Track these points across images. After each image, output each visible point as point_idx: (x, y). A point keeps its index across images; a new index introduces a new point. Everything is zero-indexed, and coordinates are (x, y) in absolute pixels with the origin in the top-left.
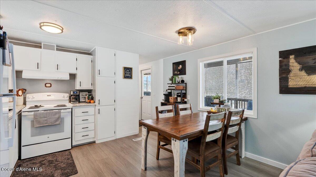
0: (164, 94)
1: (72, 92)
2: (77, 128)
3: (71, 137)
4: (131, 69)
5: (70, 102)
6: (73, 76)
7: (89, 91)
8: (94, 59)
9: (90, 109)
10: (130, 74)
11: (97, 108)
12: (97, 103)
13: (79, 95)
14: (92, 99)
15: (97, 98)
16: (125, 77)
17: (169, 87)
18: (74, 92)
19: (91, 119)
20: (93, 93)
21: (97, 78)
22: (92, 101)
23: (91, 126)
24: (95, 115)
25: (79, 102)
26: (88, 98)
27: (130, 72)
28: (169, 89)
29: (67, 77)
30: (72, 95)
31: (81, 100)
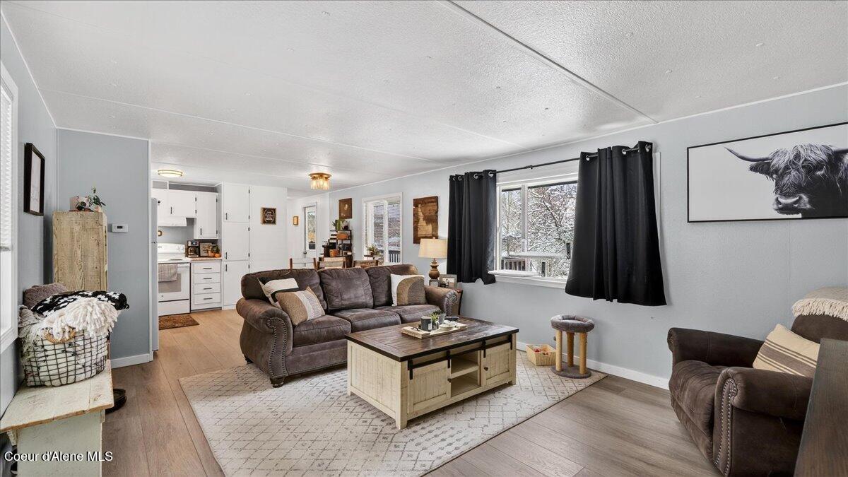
0: (323, 246)
1: (190, 243)
2: (198, 289)
3: (189, 298)
4: (274, 210)
5: (187, 256)
6: (191, 221)
7: (214, 242)
8: (220, 197)
9: (214, 265)
10: (272, 218)
11: (224, 263)
12: (223, 257)
13: (199, 247)
14: (218, 251)
15: (224, 250)
16: (264, 222)
17: (332, 235)
18: (192, 243)
19: (216, 278)
20: (219, 244)
21: (224, 224)
22: (217, 255)
23: (216, 287)
24: (221, 272)
25: (200, 256)
26: (212, 251)
27: (272, 214)
28: (331, 239)
29: (184, 223)
30: (189, 247)
31: (203, 253)
